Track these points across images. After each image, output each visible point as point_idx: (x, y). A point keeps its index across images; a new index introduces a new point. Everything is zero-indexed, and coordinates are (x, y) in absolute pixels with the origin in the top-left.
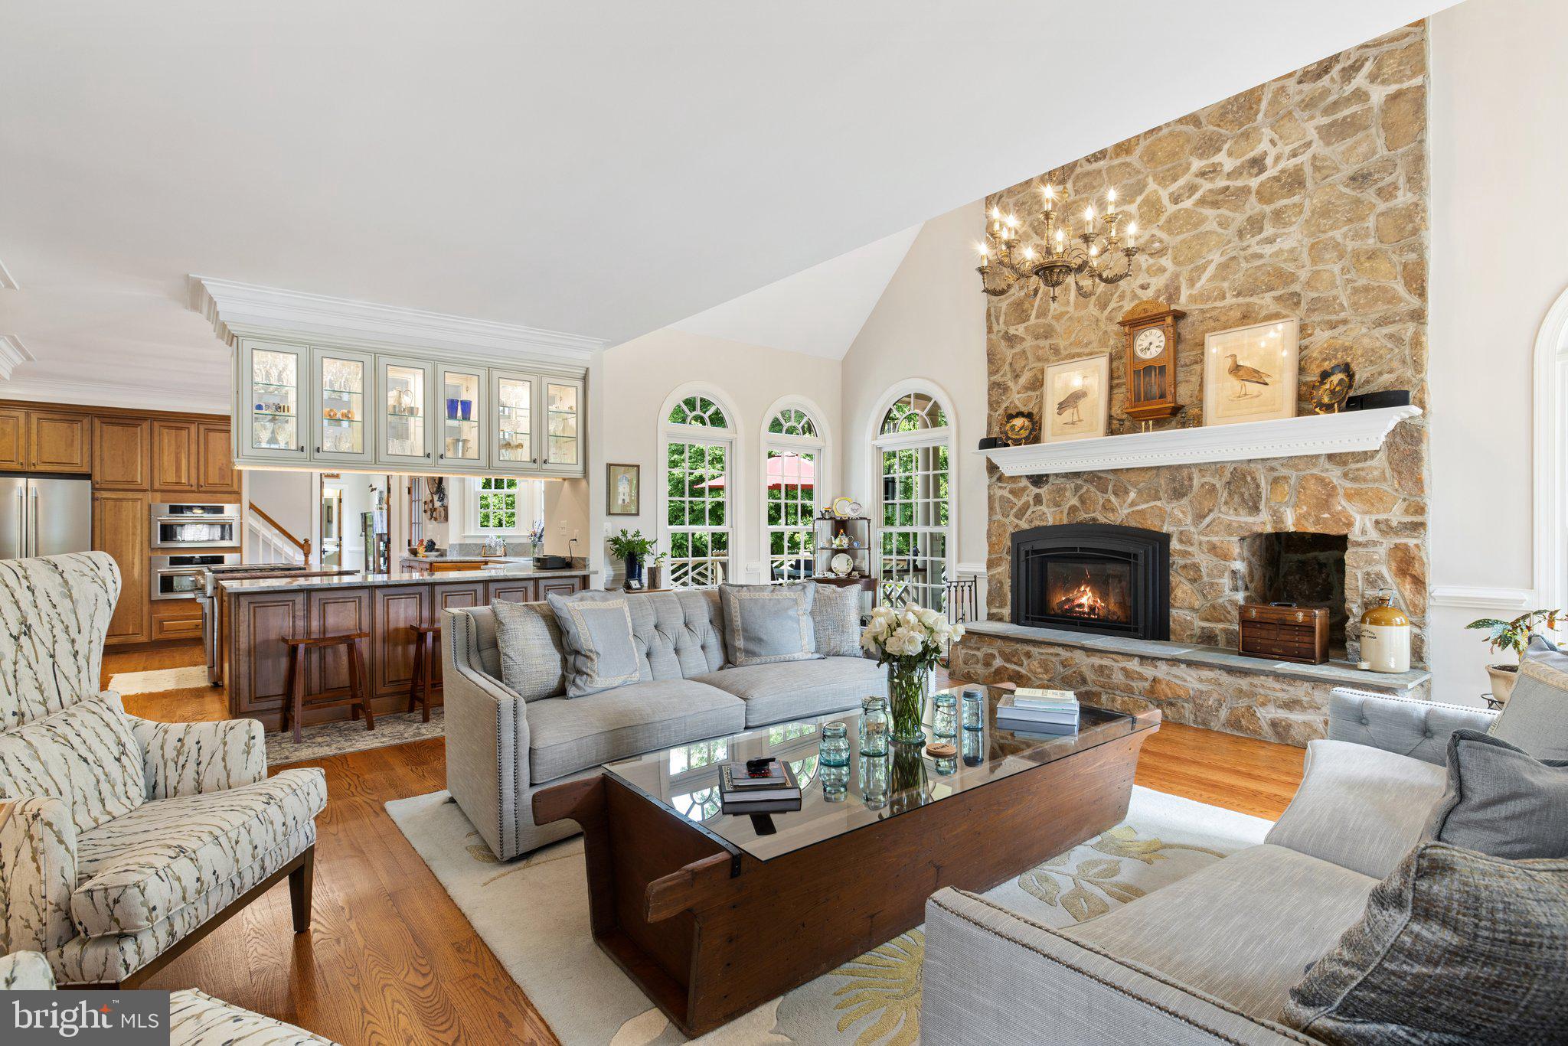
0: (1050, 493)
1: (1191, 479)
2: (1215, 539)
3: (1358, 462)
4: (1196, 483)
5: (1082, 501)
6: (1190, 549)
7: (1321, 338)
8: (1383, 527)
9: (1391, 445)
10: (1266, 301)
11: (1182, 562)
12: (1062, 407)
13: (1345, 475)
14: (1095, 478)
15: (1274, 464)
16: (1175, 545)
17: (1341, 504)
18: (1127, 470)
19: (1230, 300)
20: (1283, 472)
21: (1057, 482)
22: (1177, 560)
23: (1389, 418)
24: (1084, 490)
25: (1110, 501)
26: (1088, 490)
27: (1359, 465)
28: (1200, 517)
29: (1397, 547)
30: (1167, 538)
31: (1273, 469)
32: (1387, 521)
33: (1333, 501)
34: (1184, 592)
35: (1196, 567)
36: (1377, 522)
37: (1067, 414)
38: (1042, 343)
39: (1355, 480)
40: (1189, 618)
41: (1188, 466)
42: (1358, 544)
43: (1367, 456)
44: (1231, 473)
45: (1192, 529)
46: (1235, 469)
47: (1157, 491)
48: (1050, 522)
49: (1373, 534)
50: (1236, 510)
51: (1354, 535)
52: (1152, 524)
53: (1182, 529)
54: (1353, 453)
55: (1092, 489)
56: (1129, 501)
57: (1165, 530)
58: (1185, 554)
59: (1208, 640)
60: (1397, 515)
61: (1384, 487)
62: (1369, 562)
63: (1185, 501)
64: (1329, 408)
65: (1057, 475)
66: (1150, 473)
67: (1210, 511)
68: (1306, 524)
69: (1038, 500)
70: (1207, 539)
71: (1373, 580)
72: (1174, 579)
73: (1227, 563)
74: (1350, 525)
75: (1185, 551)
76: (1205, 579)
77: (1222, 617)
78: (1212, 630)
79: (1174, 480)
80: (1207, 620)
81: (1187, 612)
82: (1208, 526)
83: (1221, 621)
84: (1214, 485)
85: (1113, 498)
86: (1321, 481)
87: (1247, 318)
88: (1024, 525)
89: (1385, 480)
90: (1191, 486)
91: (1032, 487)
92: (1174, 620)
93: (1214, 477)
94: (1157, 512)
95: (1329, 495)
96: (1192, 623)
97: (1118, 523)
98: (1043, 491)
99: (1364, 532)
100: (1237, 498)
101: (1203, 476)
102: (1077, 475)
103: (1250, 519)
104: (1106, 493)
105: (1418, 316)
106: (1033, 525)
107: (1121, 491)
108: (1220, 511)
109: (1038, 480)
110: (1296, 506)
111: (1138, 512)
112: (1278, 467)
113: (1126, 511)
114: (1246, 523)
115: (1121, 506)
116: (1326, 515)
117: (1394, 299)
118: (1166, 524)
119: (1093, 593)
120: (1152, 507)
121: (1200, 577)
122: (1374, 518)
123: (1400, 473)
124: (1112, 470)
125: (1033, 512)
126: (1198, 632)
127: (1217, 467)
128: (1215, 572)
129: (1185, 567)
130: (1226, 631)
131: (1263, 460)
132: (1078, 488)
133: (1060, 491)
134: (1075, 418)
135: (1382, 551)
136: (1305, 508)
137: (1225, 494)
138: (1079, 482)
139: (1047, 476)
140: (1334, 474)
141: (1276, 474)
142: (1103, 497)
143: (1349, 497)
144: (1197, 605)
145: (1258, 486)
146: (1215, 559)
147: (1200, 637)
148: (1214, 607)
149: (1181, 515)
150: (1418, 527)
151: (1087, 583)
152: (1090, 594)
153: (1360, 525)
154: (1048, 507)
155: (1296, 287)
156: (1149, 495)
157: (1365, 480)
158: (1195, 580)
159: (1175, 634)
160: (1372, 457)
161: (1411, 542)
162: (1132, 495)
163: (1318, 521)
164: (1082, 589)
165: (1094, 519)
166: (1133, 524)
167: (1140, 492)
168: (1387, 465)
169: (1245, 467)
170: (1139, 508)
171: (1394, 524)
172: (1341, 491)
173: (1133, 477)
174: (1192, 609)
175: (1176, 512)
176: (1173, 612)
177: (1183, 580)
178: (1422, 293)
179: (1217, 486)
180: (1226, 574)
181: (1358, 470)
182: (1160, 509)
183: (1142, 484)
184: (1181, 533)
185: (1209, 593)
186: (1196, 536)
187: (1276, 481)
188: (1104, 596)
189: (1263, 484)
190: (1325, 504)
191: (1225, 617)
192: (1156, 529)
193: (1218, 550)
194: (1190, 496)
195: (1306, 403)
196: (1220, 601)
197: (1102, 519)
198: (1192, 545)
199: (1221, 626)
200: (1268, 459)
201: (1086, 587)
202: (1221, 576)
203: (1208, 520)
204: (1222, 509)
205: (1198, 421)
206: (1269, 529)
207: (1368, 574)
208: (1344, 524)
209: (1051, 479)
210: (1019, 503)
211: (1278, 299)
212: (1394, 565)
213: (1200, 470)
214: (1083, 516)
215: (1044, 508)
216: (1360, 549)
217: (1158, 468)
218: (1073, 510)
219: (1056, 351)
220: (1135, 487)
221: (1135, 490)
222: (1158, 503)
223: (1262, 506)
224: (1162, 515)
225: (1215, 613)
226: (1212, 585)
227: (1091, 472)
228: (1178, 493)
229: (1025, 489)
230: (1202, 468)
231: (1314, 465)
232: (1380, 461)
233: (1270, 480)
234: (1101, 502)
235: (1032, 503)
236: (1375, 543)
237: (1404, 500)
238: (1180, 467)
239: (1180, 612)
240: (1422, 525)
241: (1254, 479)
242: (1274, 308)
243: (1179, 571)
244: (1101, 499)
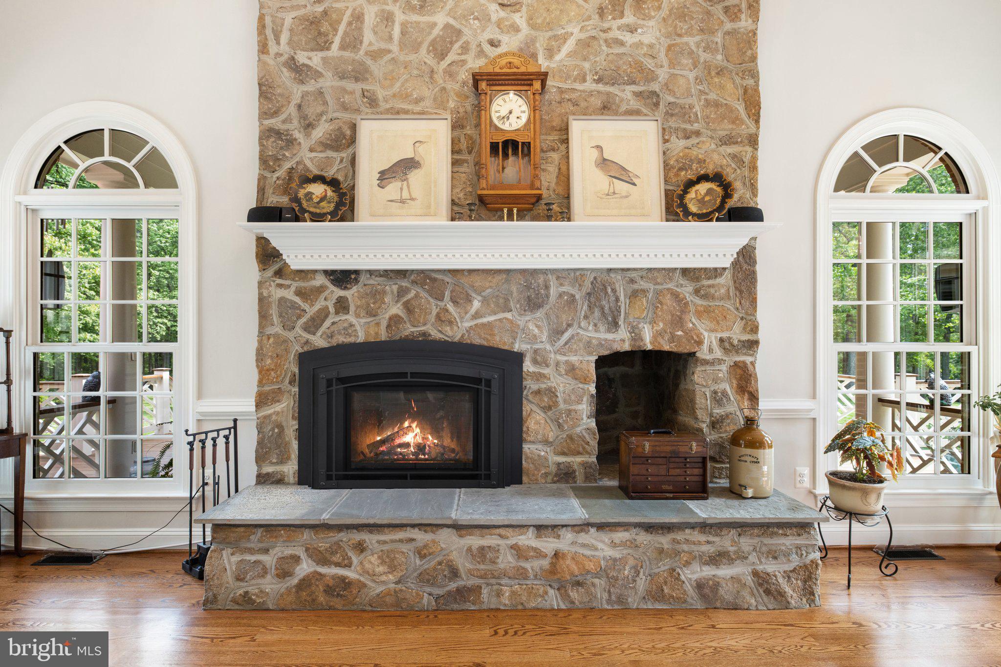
0: (361, 297)
1: (547, 287)
2: (574, 359)
3: (709, 278)
4: (553, 291)
5: (409, 308)
6: (546, 371)
8: (727, 345)
10: (626, 96)
11: (535, 387)
12: (384, 178)
13: (697, 292)
14: (427, 279)
15: (634, 275)
16: (528, 366)
17: (692, 321)
18: (471, 271)
19: (592, 85)
20: (643, 284)
21: (371, 282)
22: (530, 385)
24: (412, 294)
25: (447, 311)
26: (417, 296)
27: (710, 282)
28: (557, 333)
29: (736, 364)
30: (518, 358)
31: (632, 281)
32: (729, 338)
33: (686, 317)
34: (537, 423)
35: (551, 393)
36: (722, 340)
37: (393, 188)
39: (705, 297)
40: (543, 453)
41: (545, 272)
42: (706, 362)
43: (716, 272)
44: (592, 283)
45: (548, 347)
46: (595, 278)
47: (507, 300)
48: (361, 338)
49: (718, 353)
50: (595, 325)
51: (703, 354)
52: (501, 341)
53: (536, 346)
54: (705, 269)
55: (423, 294)
56: (473, 311)
57: (516, 348)
58: (539, 377)
59: (565, 475)
60: (737, 334)
61: (728, 305)
62: (716, 380)
63: (540, 314)
65: (371, 272)
66: (498, 278)
67: (569, 325)
68: (662, 342)
69: (340, 305)
70: (565, 358)
71: (719, 398)
72: (527, 407)
73: (586, 386)
74: (700, 343)
75: (540, 374)
76: (562, 406)
77: (581, 449)
78: (569, 465)
79: (528, 287)
80: (563, 454)
81: (540, 447)
82: (566, 343)
83: (579, 453)
84: (573, 296)
85: (451, 307)
86: (676, 296)
87: (609, 110)
88: (319, 341)
89: (729, 298)
90: (548, 296)
91: (332, 287)
92: (527, 458)
93: (573, 287)
94: (508, 326)
95: (682, 312)
96: (546, 459)
97: (456, 339)
98: (351, 294)
99: (711, 350)
100: (597, 313)
101: (561, 285)
102: (402, 274)
103: (610, 336)
104: (442, 300)
105: (755, 140)
106: (334, 342)
107: (461, 299)
108: (580, 327)
109: (342, 277)
110: (653, 322)
111: (483, 325)
112: (638, 279)
113: (467, 325)
114: (606, 340)
115: (462, 318)
116: (680, 333)
118: (517, 341)
119: (422, 429)
120: (500, 320)
121: (556, 404)
122: (719, 336)
123: (741, 292)
124: (450, 271)
125: (333, 323)
126: (553, 469)
127: (576, 275)
128: (573, 397)
129: (538, 392)
130: (585, 465)
131: (623, 270)
132: (402, 292)
133: (377, 295)
134: (405, 195)
135: (725, 369)
136: (661, 325)
137: (585, 307)
138: (405, 283)
139: (357, 272)
140: (687, 289)
141: (636, 286)
142: (437, 305)
143: (699, 314)
144: (551, 436)
145: (617, 300)
146: (573, 382)
147: (556, 475)
148: (570, 437)
149: (536, 331)
150: (753, 345)
151: (414, 417)
152: (418, 430)
153: (709, 344)
154: (358, 316)
155: (653, 88)
156: (497, 305)
157: (713, 298)
158: (550, 408)
159: (528, 475)
160: (721, 275)
161: (748, 359)
162: (476, 304)
163: (673, 339)
164: (406, 424)
165: (424, 334)
166: (477, 341)
167: (485, 301)
168: (731, 283)
169: (605, 277)
170: (484, 320)
171: (735, 342)
172: (692, 308)
173: (478, 281)
174: (546, 442)
175: (531, 326)
176: (526, 447)
177: (535, 408)
178: (757, 121)
179: (577, 297)
180: (585, 399)
181: (709, 286)
182: (511, 322)
183: (489, 290)
184: (536, 351)
185: (566, 422)
186: (552, 356)
187: (634, 295)
188: (436, 431)
189: (622, 298)
190: (678, 321)
191: (584, 448)
192: (506, 348)
193: (577, 371)
194: (547, 307)
196: (578, 430)
197: (435, 334)
198: (547, 366)
199: (579, 459)
200: (628, 270)
201: (413, 422)
202: (579, 402)
203: (566, 336)
204: (582, 324)
206: (627, 347)
207: (715, 392)
208: (696, 342)
209: (363, 278)
210: (313, 310)
211: (637, 96)
212: (735, 382)
213: (558, 278)
214: (409, 330)
215: (351, 318)
216: (708, 368)
217: (508, 272)
218: (395, 321)
219: (371, 100)
220: (479, 294)
221: (480, 298)
222: (508, 315)
223: (621, 323)
224: (514, 330)
225: (571, 445)
226: (569, 412)
227: (422, 271)
228: (533, 303)
229: (321, 289)
230: (560, 274)
231: (671, 279)
232: (725, 280)
233: (629, 293)
234: (434, 313)
235: (332, 310)
236: (720, 361)
237: (742, 319)
238: (534, 272)
239: (532, 447)
240: (756, 343)
241: (614, 291)
242: (633, 105)
243: (530, 397)
244: (434, 308)
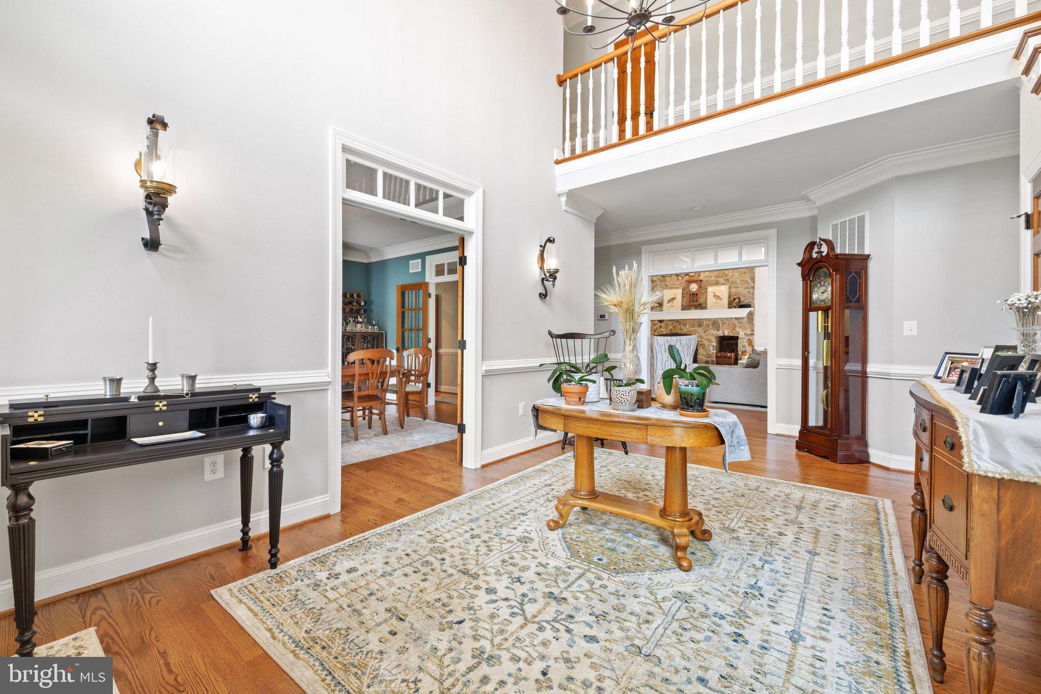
0: (664, 325)
1: (703, 322)
2: (709, 337)
5: (674, 327)
7: (734, 290)
8: (746, 334)
9: (747, 316)
10: (722, 280)
12: (669, 301)
13: (738, 322)
14: (678, 321)
16: (699, 339)
17: (737, 329)
19: (713, 279)
20: (725, 321)
21: (667, 322)
22: (699, 343)
23: (747, 310)
24: (674, 324)
28: (705, 332)
29: (748, 339)
31: (722, 321)
34: (701, 351)
35: (704, 344)
37: (670, 304)
38: (662, 283)
39: (740, 324)
41: (703, 319)
43: (743, 318)
45: (703, 335)
46: (714, 320)
47: (694, 325)
49: (744, 336)
50: (714, 330)
51: (740, 336)
53: (701, 335)
54: (740, 318)
55: (677, 324)
58: (701, 341)
60: (749, 332)
61: (746, 325)
62: (743, 342)
63: (701, 328)
64: (735, 307)
65: (667, 320)
66: (693, 320)
67: (708, 330)
68: (729, 334)
69: (661, 327)
70: (707, 337)
71: (743, 347)
72: (698, 348)
73: (712, 343)
74: (739, 334)
79: (699, 322)
80: (707, 358)
81: (702, 356)
82: (707, 334)
84: (709, 324)
85: (682, 327)
86: (733, 324)
87: (717, 283)
90: (703, 324)
93: (709, 322)
95: (735, 327)
96: (703, 359)
98: (662, 324)
99: (742, 336)
100: (714, 327)
101: (706, 322)
102: (672, 320)
103: (717, 333)
104: (681, 325)
105: (753, 288)
107: (685, 325)
109: (661, 321)
110: (727, 329)
115: (685, 329)
116: (734, 332)
117: (748, 283)
120: (693, 329)
121: (705, 347)
122: (744, 332)
123: (749, 322)
125: (659, 330)
126: (704, 361)
127: (709, 320)
128: (709, 345)
129: (701, 344)
131: (720, 318)
132: (672, 324)
133: (667, 325)
134: (672, 305)
135: (746, 340)
136: (729, 330)
137: (711, 326)
138: (673, 322)
139: (664, 320)
140: (736, 322)
143: (739, 327)
144: (704, 354)
146: (709, 342)
148: (708, 354)
149: (700, 331)
153: (741, 334)
154: (664, 329)
155: (728, 278)
156: (692, 326)
157: (742, 324)
159: (699, 362)
161: (752, 338)
162: (688, 326)
163: (732, 333)
167: (690, 325)
168: (747, 321)
169: (716, 320)
170: (690, 329)
171: (748, 334)
172: (737, 326)
173: (688, 321)
176: (698, 356)
177: (701, 348)
178: (754, 283)
181: (741, 321)
182: (695, 330)
183: (690, 323)
185: (708, 351)
186: (704, 337)
187: (723, 323)
189: (720, 324)
190: (734, 329)
191: (712, 356)
193: (710, 340)
194: (703, 326)
195: (730, 306)
196: (710, 353)
198: (703, 339)
199: (710, 359)
200: (722, 318)
202: (710, 347)
204: (711, 330)
205: (705, 308)
206: (722, 335)
207: (743, 345)
210: (655, 328)
211: (724, 280)
212: (748, 343)
214: (674, 331)
215: (662, 329)
216: (741, 339)
217: (695, 319)
218: (671, 330)
219: (667, 286)
222: (695, 328)
223: (720, 329)
225: (709, 356)
228: (700, 326)
229: (656, 324)
230: (706, 319)
231: (732, 320)
232: (745, 320)
235: (658, 328)
236: (744, 338)
237: (750, 328)
238: (700, 319)
240: (754, 334)
241: (718, 323)
242: (723, 282)
244: (679, 327)
